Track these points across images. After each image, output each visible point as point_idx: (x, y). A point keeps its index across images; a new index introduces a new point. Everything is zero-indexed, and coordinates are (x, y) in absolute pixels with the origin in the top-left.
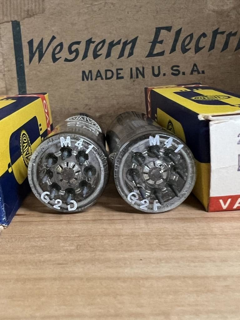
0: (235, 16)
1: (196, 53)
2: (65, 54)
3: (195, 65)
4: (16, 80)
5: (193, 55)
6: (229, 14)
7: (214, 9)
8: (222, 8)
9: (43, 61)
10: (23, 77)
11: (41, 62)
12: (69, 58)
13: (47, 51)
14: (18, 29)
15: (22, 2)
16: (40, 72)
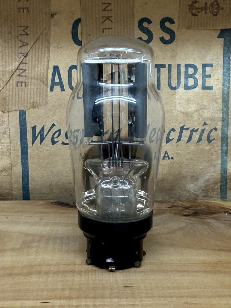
0: (197, 117)
1: (167, 143)
2: (62, 138)
3: (166, 152)
4: (20, 158)
5: (165, 145)
6: (193, 115)
7: (181, 110)
8: (187, 110)
9: (44, 143)
10: (27, 155)
11: (42, 144)
12: (65, 142)
13: (47, 136)
14: (24, 117)
15: (29, 96)
16: (41, 151)
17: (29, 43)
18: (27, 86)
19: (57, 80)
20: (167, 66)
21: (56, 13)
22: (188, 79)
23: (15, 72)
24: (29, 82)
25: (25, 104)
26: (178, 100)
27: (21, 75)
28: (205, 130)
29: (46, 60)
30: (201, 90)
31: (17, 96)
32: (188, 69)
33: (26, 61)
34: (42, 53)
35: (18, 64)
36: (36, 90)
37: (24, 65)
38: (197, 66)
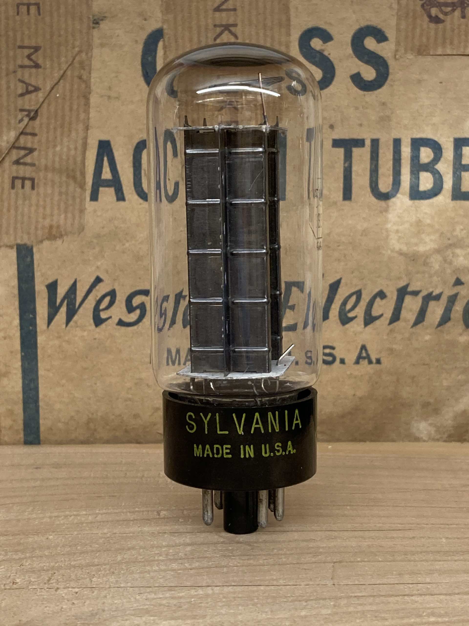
0: (439, 265)
1: (365, 327)
2: (118, 310)
3: (364, 347)
4: (19, 356)
5: (360, 330)
6: (428, 261)
7: (400, 250)
9: (76, 322)
10: (34, 350)
11: (71, 323)
12: (126, 320)
13: (84, 305)
14: (29, 259)
15: (41, 210)
16: (68, 342)
17: (40, 86)
18: (36, 187)
19: (107, 174)
20: (368, 143)
21: (105, 17)
22: (418, 174)
23: (8, 153)
24: (42, 177)
25: (32, 231)
26: (394, 224)
27: (22, 161)
28: (458, 297)
29: (81, 127)
30: (449, 200)
31: (12, 211)
32: (419, 150)
33: (33, 128)
34: (71, 110)
35: (14, 136)
36: (56, 198)
37: (29, 137)
38: (440, 142)
